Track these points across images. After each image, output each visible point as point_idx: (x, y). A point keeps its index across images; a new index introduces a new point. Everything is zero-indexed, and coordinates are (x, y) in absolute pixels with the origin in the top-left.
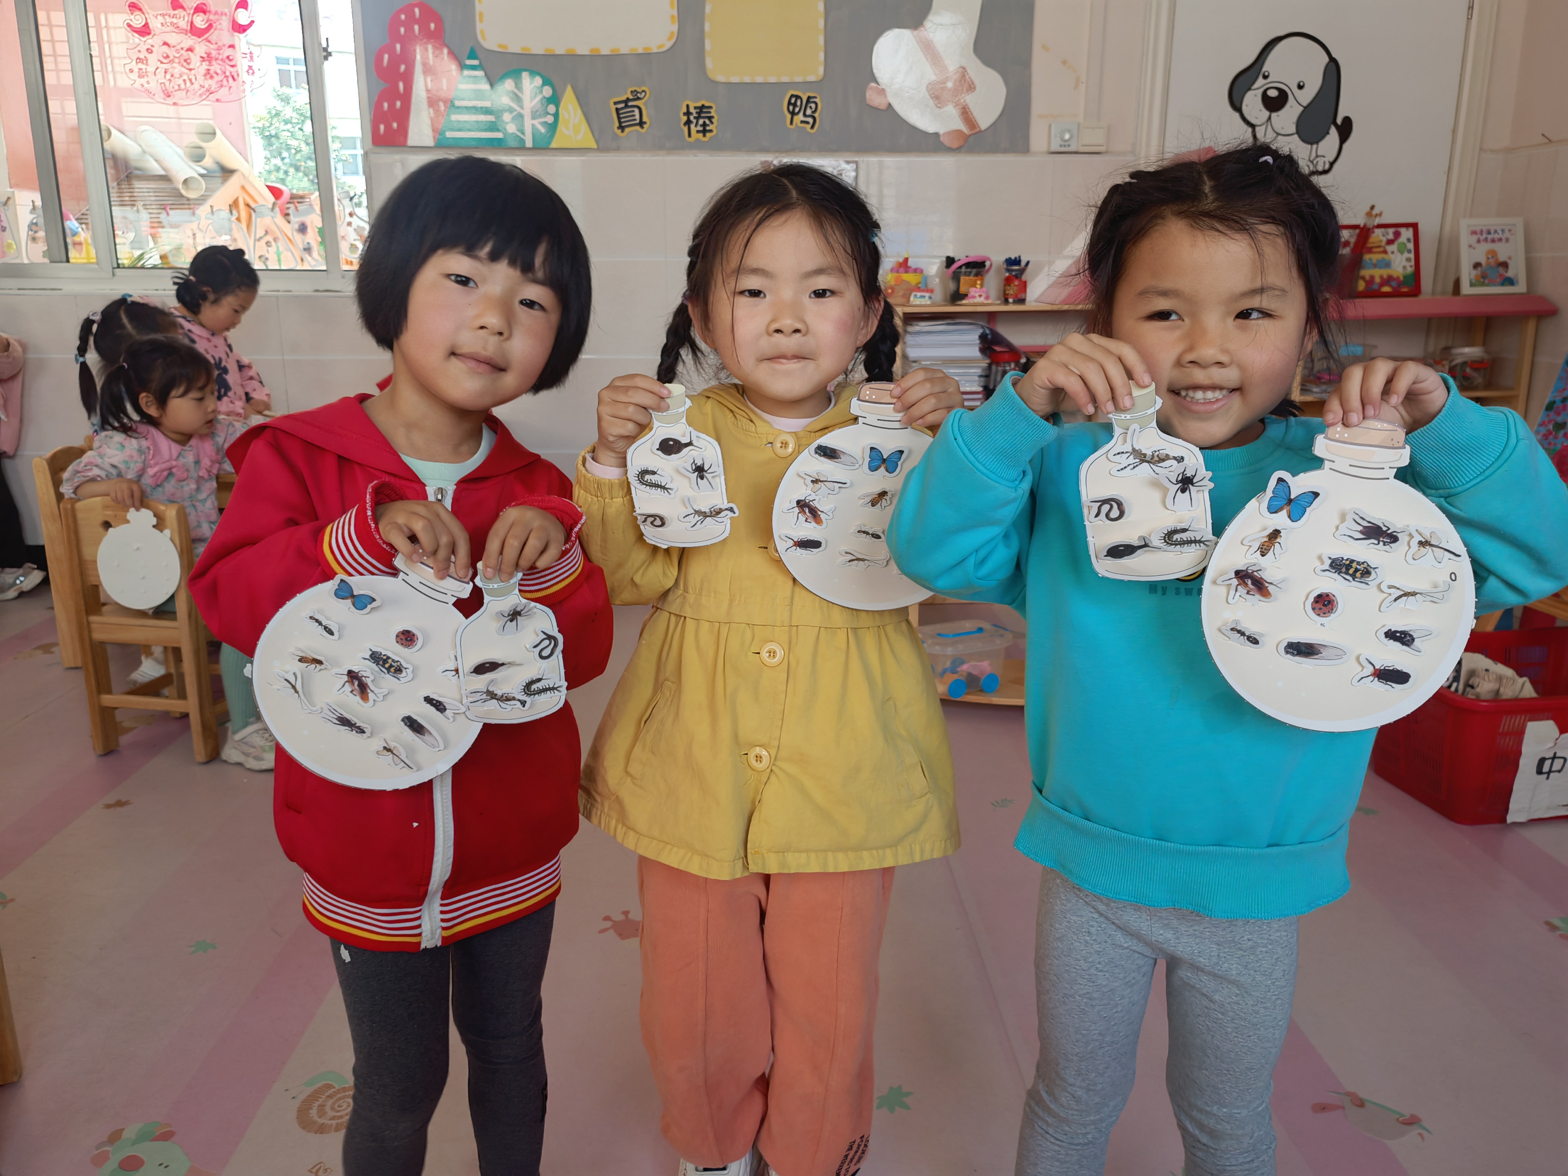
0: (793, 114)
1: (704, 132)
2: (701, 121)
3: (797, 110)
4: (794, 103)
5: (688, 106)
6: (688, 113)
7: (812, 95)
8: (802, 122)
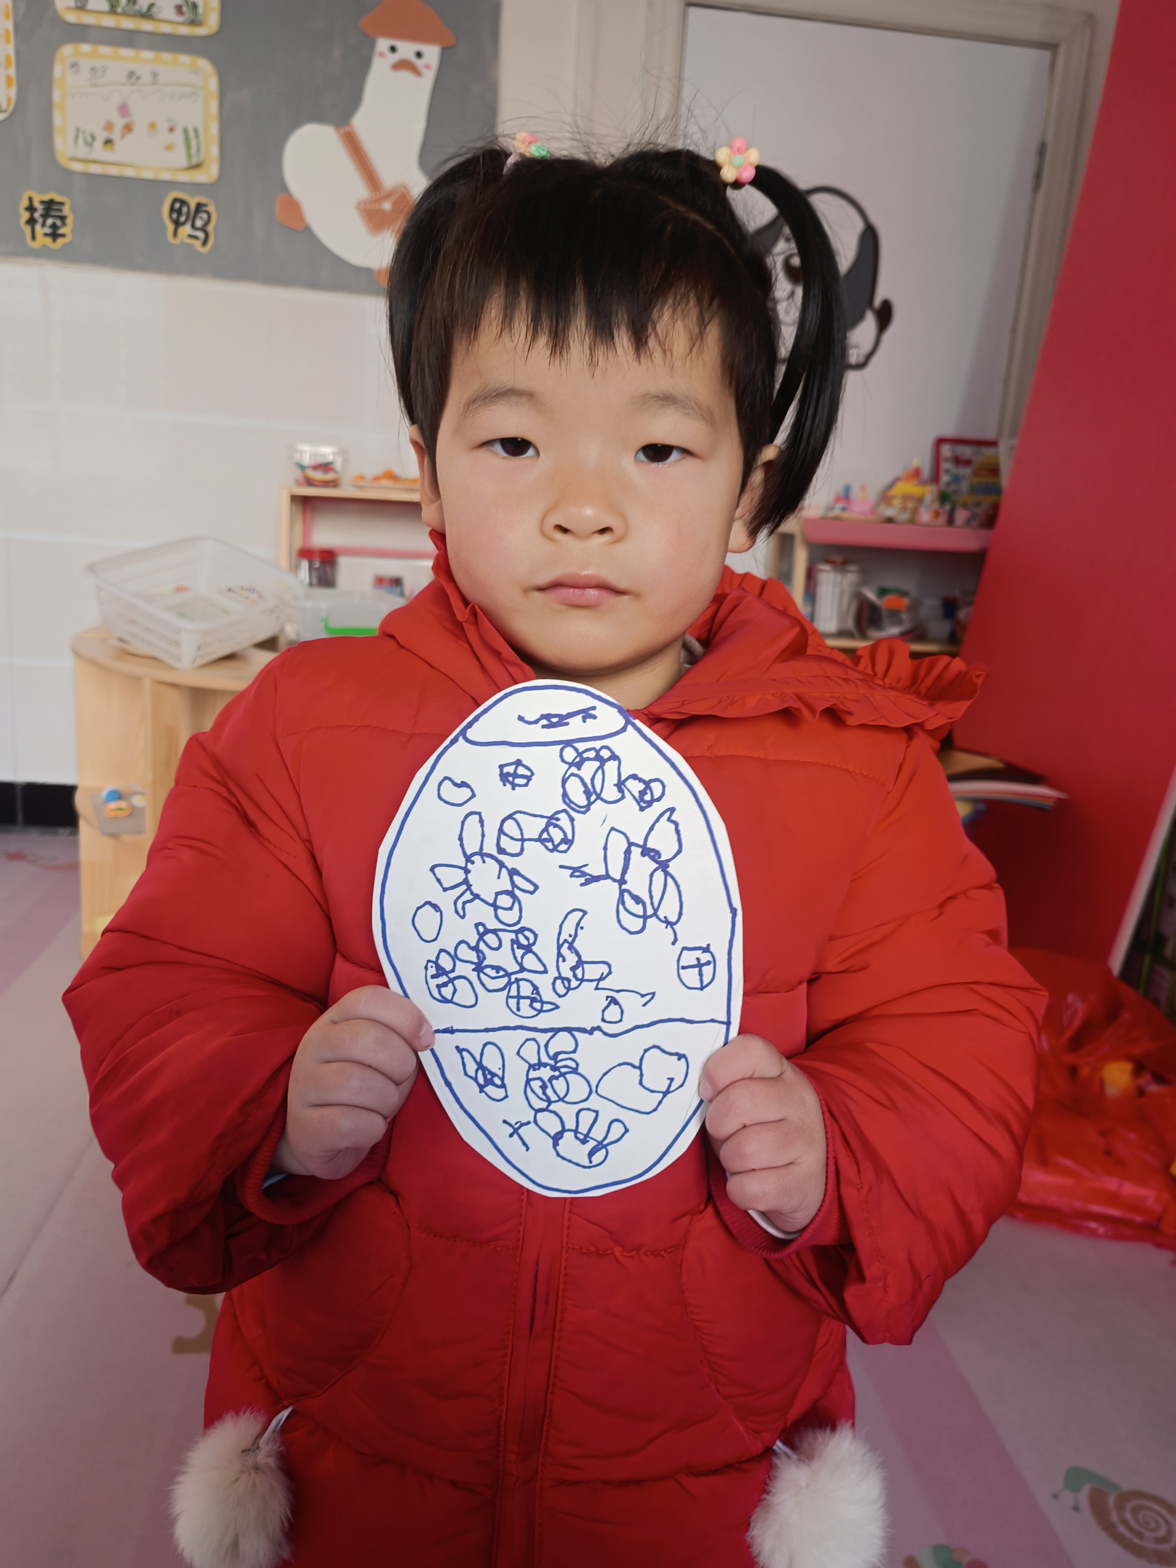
0: (177, 224)
1: (54, 235)
2: (50, 221)
3: (183, 219)
4: (178, 209)
5: (31, 200)
6: (31, 209)
7: (203, 200)
8: (191, 236)
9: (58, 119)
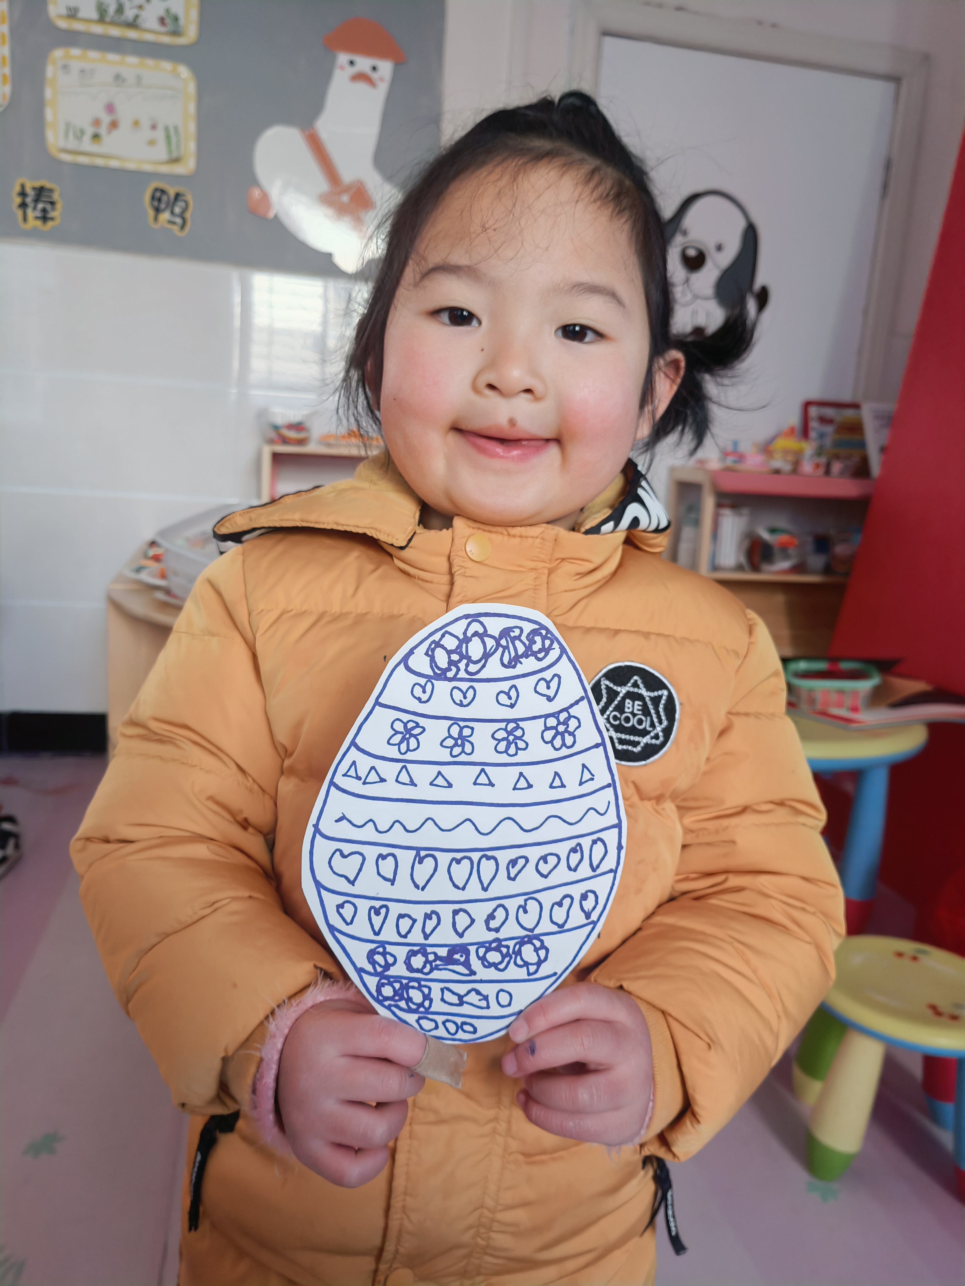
0: (157, 210)
1: (45, 218)
3: (163, 206)
4: (158, 196)
5: (23, 186)
6: (23, 194)
7: (180, 189)
8: (170, 222)
9: (49, 114)
